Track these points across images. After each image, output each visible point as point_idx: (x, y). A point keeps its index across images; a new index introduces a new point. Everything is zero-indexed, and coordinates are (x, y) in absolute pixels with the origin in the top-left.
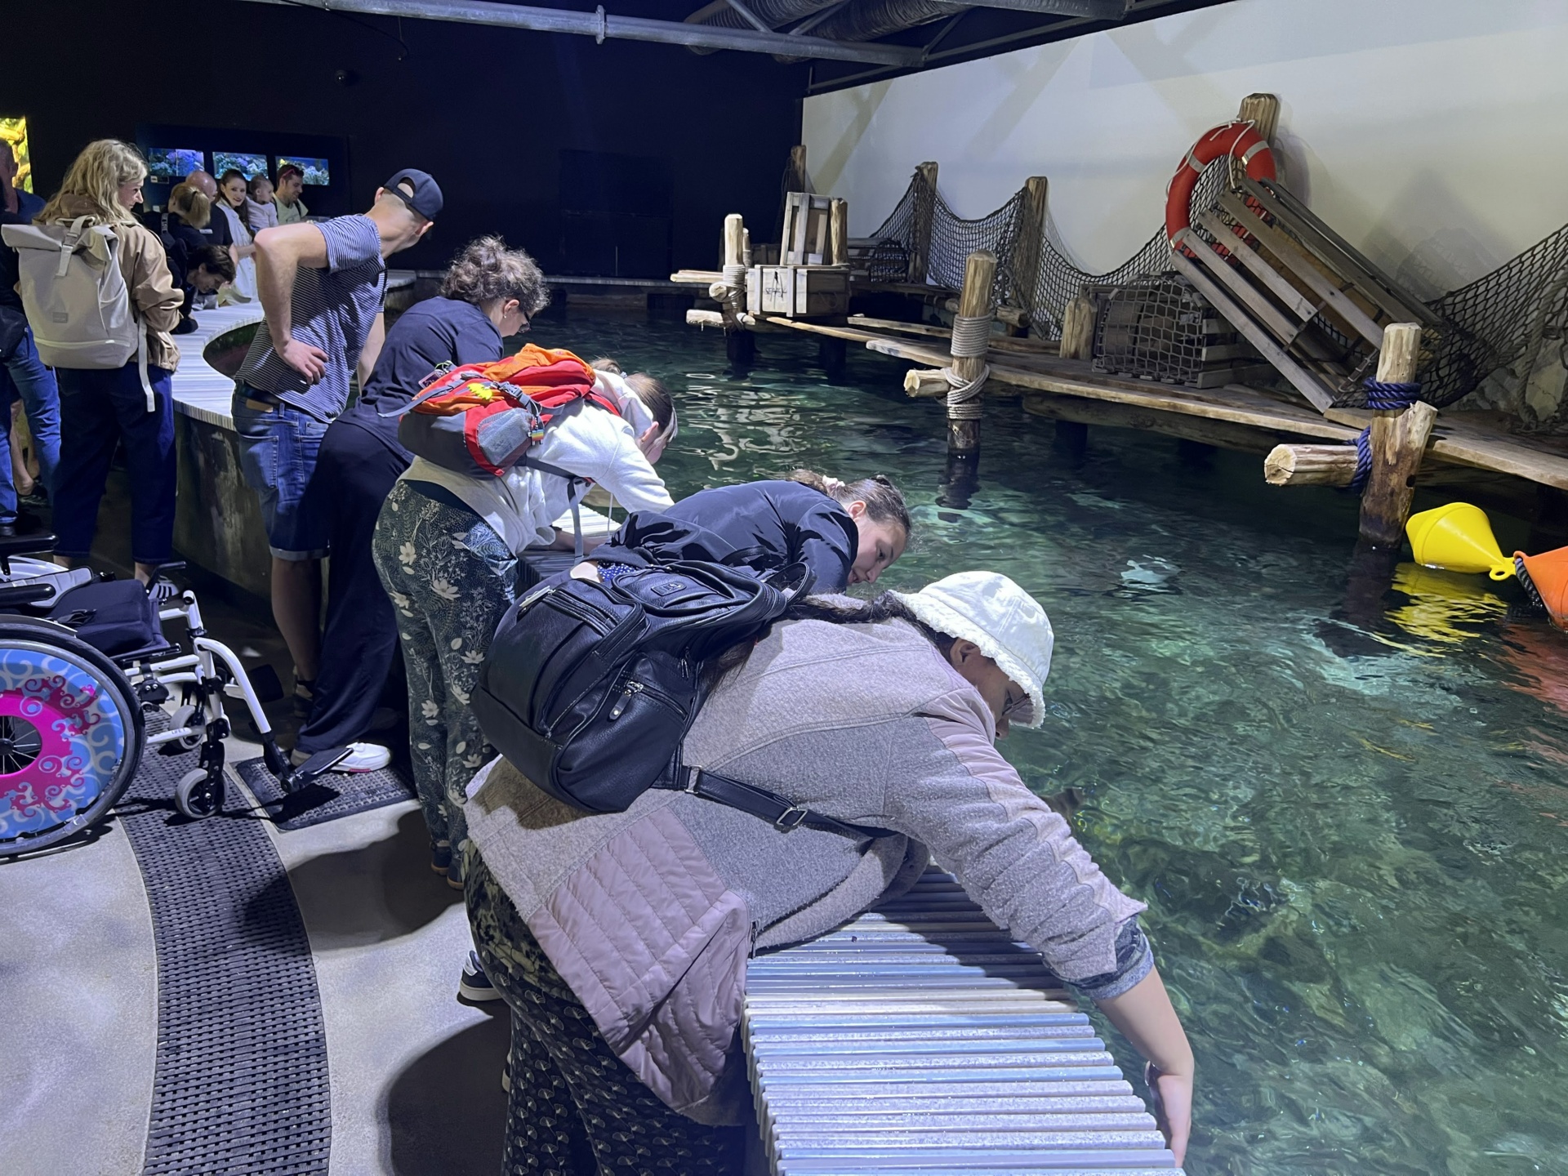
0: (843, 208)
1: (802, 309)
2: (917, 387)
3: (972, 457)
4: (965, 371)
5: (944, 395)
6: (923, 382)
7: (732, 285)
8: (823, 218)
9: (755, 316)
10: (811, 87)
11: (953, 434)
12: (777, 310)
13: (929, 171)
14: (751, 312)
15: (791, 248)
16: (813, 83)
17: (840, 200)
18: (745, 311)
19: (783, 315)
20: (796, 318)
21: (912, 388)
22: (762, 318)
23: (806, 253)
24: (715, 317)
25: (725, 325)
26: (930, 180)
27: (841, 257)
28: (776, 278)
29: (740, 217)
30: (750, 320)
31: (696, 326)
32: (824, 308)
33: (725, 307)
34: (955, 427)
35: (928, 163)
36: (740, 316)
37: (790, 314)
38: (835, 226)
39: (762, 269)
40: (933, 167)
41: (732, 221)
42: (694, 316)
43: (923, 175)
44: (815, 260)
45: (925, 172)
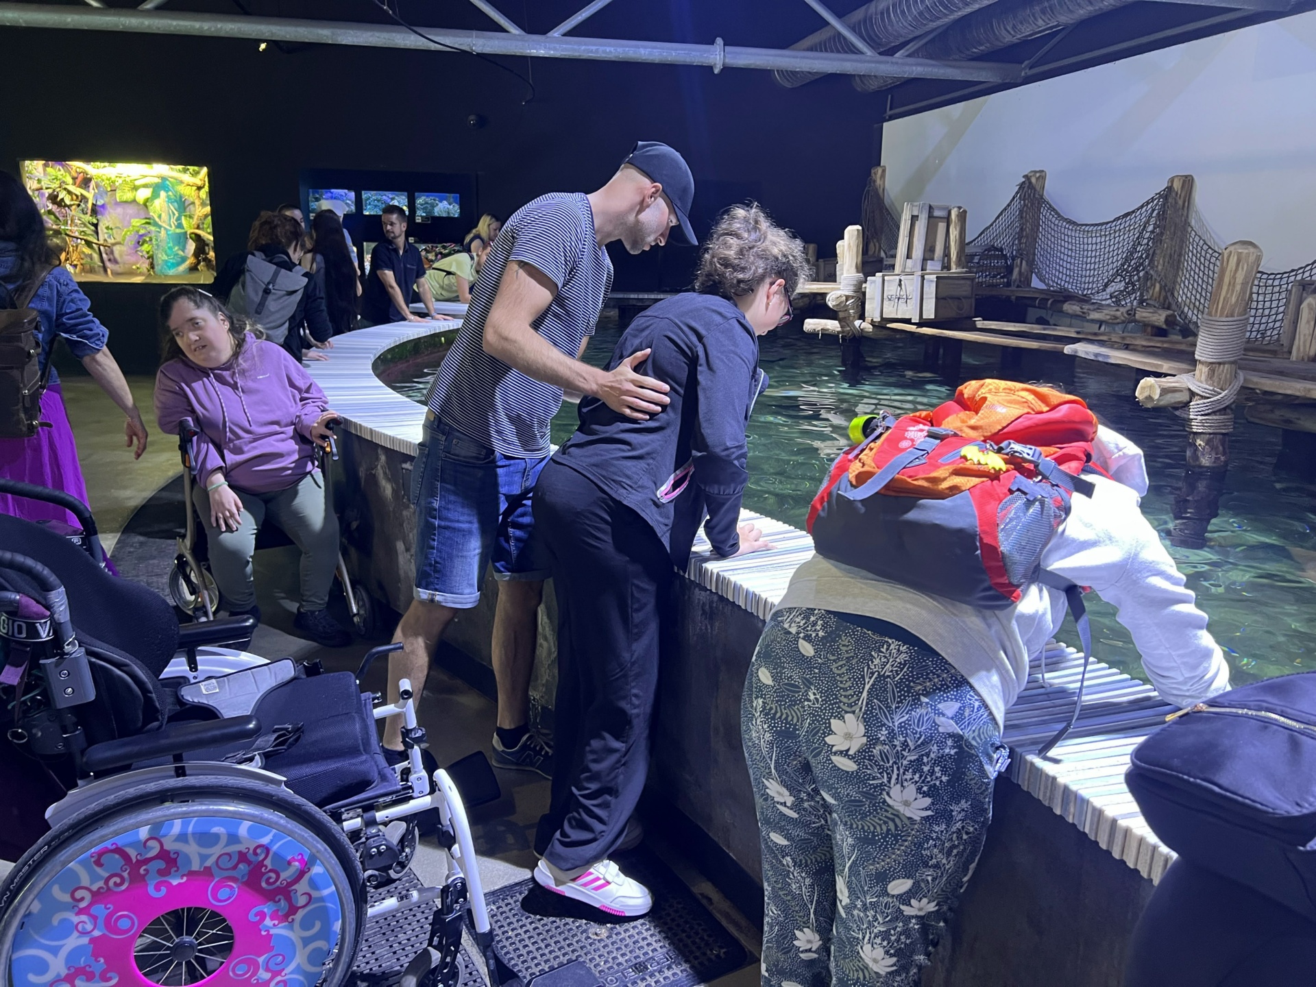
0: (963, 216)
1: (929, 313)
2: (1156, 397)
3: (1218, 475)
4: (1215, 378)
5: (1186, 405)
6: (1165, 391)
7: (851, 293)
8: (942, 227)
9: (872, 323)
10: (889, 113)
11: (1196, 449)
12: (899, 316)
13: (1038, 179)
14: (868, 319)
15: (909, 256)
16: (891, 109)
17: (960, 208)
18: (862, 317)
19: (908, 321)
20: (922, 324)
21: (1149, 398)
22: (881, 325)
23: (925, 260)
24: (832, 325)
25: (843, 332)
26: (1038, 188)
27: (959, 264)
28: (900, 285)
29: (860, 228)
30: (867, 326)
31: (813, 335)
32: (951, 313)
33: (841, 315)
34: (1199, 442)
35: (1036, 172)
36: (857, 323)
37: (916, 319)
38: (954, 233)
39: (883, 276)
40: (1042, 175)
41: (852, 231)
42: (811, 324)
43: (1030, 183)
44: (934, 267)
45: (1033, 180)
